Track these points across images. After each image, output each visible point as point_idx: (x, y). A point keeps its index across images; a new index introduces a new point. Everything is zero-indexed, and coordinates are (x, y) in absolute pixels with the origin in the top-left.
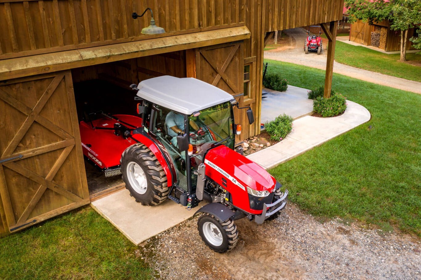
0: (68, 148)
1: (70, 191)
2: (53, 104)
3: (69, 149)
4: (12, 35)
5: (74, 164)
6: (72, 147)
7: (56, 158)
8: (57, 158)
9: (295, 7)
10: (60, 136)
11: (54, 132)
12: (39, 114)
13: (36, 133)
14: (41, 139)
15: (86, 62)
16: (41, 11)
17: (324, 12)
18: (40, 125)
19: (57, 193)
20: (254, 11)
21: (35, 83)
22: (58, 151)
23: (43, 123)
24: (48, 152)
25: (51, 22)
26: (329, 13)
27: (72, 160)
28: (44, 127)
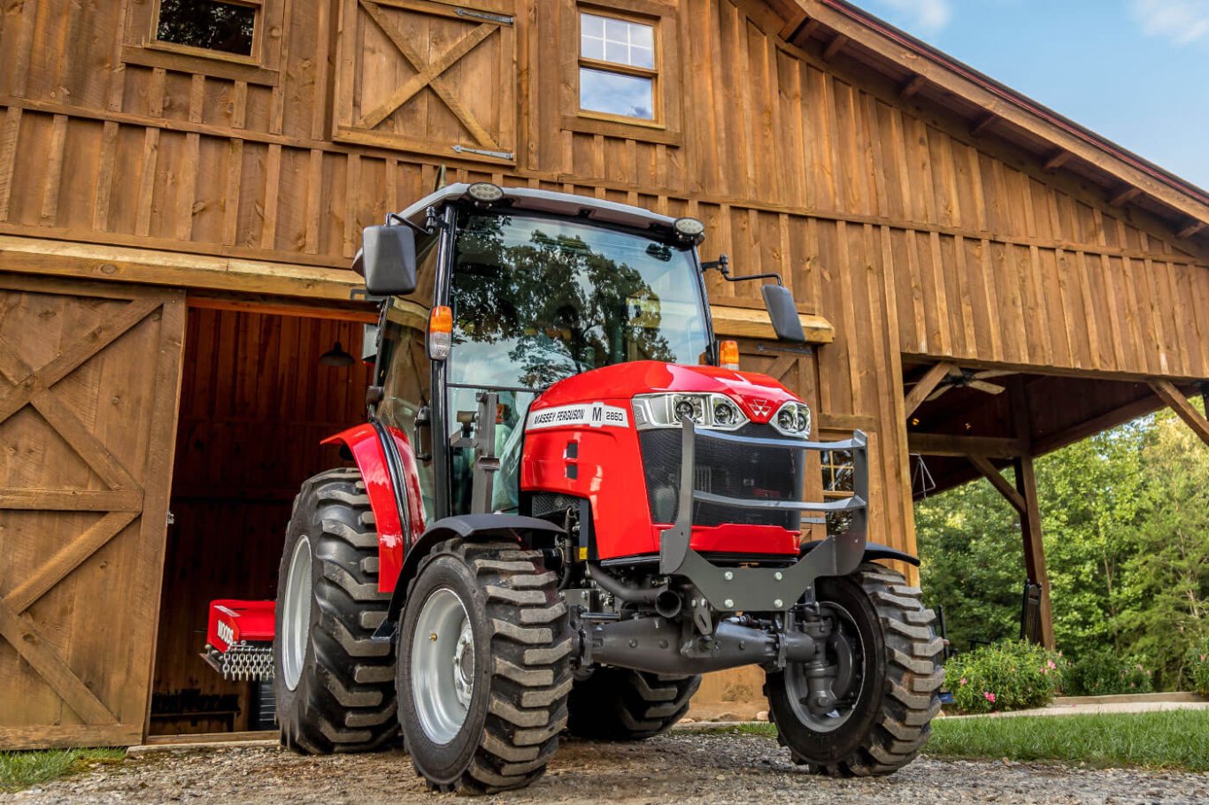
0: (114, 516)
1: (79, 675)
2: (104, 374)
3: (115, 523)
4: (49, 185)
5: (120, 578)
6: (129, 517)
7: (63, 541)
8: (69, 541)
9: (1019, 303)
10: (97, 470)
11: (82, 455)
12: (50, 388)
13: (24, 443)
14: (34, 467)
15: (232, 278)
16: (148, 150)
17: (1147, 339)
18: (44, 420)
19: (28, 664)
20: (849, 282)
21: (67, 304)
22: (78, 520)
23: (53, 419)
24: (42, 512)
25: (169, 182)
26: (1175, 348)
27: (118, 566)
28: (55, 431)
